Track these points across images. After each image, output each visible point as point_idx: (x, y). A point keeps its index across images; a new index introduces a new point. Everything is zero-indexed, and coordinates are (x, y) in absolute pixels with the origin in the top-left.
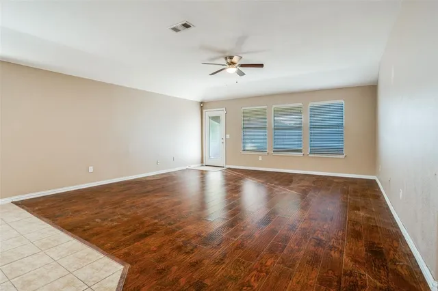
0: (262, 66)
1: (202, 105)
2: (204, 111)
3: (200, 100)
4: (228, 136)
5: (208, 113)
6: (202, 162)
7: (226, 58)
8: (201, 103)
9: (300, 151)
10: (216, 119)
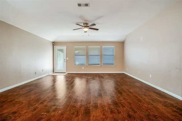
0: (97, 30)
1: (54, 44)
2: (55, 46)
3: (53, 41)
4: (68, 59)
5: (57, 48)
6: (53, 71)
7: (84, 24)
8: (53, 42)
9: (99, 64)
10: (61, 50)
